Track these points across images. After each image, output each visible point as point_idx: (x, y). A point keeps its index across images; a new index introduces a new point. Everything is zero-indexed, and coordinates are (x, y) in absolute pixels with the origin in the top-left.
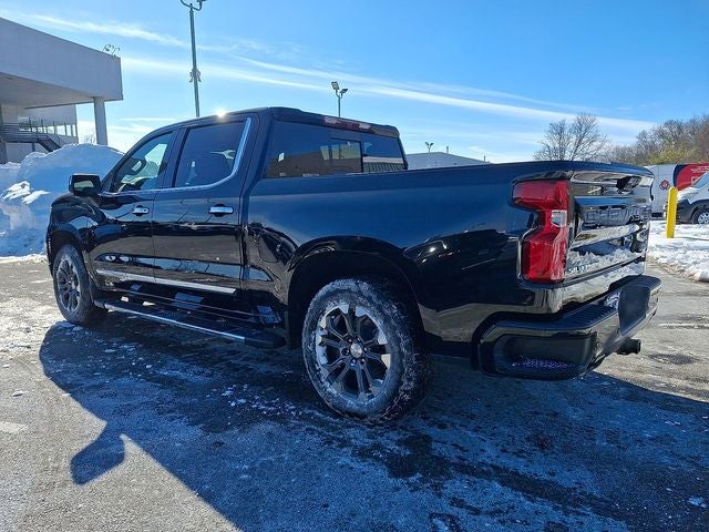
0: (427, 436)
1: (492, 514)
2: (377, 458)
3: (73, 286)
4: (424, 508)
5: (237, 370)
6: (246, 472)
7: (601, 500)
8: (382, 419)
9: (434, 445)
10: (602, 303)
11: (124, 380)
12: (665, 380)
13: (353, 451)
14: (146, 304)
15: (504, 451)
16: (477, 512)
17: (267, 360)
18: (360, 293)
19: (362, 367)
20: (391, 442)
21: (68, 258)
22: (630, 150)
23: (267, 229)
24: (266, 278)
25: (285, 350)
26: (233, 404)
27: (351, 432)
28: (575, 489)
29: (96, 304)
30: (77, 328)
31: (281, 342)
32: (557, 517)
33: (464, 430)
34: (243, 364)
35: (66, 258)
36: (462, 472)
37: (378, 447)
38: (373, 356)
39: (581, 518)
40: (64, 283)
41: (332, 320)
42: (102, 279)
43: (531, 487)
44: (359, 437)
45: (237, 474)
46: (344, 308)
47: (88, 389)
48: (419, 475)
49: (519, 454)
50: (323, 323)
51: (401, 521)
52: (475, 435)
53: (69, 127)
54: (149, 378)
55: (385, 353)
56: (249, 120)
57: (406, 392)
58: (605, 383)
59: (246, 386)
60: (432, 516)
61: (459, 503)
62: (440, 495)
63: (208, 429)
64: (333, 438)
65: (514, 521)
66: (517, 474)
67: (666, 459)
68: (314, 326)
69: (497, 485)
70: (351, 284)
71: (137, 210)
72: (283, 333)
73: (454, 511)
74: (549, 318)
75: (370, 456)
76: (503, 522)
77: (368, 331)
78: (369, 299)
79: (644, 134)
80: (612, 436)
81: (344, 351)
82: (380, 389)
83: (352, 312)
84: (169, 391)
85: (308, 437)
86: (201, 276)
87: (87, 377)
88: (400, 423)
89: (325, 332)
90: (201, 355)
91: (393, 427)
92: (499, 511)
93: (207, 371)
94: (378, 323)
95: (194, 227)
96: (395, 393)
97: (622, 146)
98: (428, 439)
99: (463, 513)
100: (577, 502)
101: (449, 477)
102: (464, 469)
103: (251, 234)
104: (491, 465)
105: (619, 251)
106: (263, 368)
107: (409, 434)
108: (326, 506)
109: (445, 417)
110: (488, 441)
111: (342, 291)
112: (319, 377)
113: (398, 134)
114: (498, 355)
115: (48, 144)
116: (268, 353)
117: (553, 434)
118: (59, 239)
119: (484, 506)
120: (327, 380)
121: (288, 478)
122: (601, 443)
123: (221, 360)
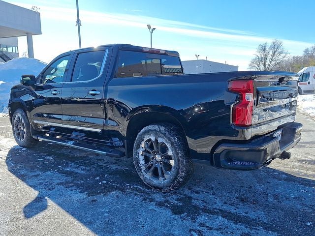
0: (191, 197)
1: (217, 230)
2: (167, 207)
3: (22, 129)
4: (187, 227)
5: (102, 168)
6: (107, 213)
7: (268, 224)
8: (170, 190)
9: (193, 201)
10: (271, 135)
11: (48, 173)
12: (305, 172)
13: (156, 204)
14: (58, 137)
15: (225, 203)
16: (211, 229)
17: (116, 163)
18: (160, 132)
19: (161, 166)
20: (173, 200)
21: (19, 115)
22: (300, 58)
23: (117, 101)
24: (116, 124)
25: (124, 158)
26: (100, 183)
27: (155, 195)
28: (256, 219)
29: (34, 137)
30: (24, 149)
31: (123, 155)
32: (246, 231)
33: (207, 194)
34: (104, 165)
35: (18, 115)
36: (205, 212)
37: (167, 201)
38: (166, 161)
39: (257, 231)
40: (17, 127)
41: (147, 144)
42: (36, 125)
43: (236, 219)
44: (158, 197)
45: (103, 213)
46: (153, 138)
47: (32, 177)
48: (186, 214)
49: (232, 204)
50: (143, 145)
51: (177, 232)
52: (212, 196)
53: (14, 48)
54: (60, 172)
55: (171, 159)
56: (107, 50)
57: (181, 177)
58: (276, 173)
59: (106, 175)
60: (190, 231)
61: (203, 225)
62: (195, 222)
63: (89, 195)
64: (147, 198)
65: (227, 233)
66: (230, 213)
67: (299, 207)
68: (139, 146)
69: (221, 218)
70: (156, 127)
71: (54, 92)
72: (124, 150)
73: (201, 228)
74: (245, 142)
75: (164, 205)
76: (222, 233)
77: (164, 149)
78: (165, 135)
79: (307, 50)
80: (276, 197)
81: (153, 158)
82: (169, 176)
83: (156, 140)
84: (70, 177)
85: (135, 198)
86: (82, 123)
87: (31, 172)
88: (178, 191)
89: (144, 149)
90: (85, 161)
91: (175, 193)
92: (220, 229)
93: (88, 169)
94: (169, 146)
95: (79, 100)
96: (176, 178)
97: (296, 56)
98: (190, 198)
99: (204, 229)
100: (257, 224)
101: (199, 214)
102: (206, 211)
103: (108, 103)
104: (219, 209)
105: (284, 110)
106: (114, 167)
107: (182, 196)
108: (143, 226)
109: (199, 189)
110: (218, 199)
111: (152, 131)
112: (141, 170)
113: (179, 55)
114: (222, 159)
115: (5, 58)
116: (116, 160)
117: (249, 196)
118: (15, 106)
119: (215, 226)
120: (145, 171)
121: (126, 215)
122: (270, 199)
123: (94, 163)
